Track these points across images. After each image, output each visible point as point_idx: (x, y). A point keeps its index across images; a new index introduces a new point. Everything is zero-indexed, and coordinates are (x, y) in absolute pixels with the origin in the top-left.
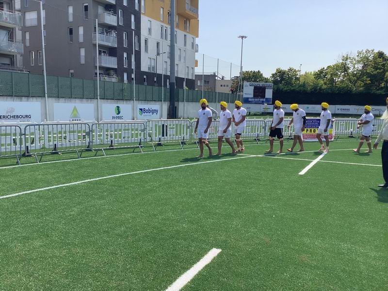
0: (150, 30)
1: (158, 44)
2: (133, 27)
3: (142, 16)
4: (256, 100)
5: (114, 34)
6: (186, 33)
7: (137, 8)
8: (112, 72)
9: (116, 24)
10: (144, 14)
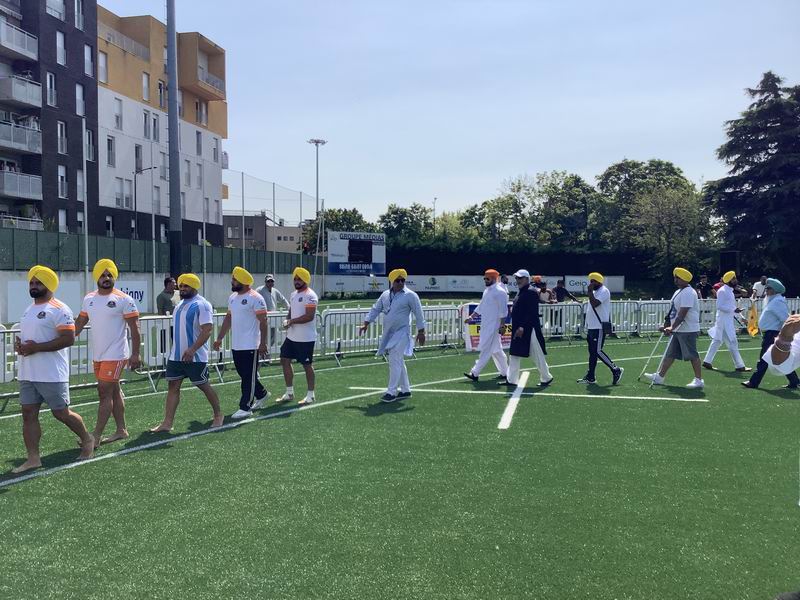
0: (119, 119)
1: (138, 148)
2: (80, 111)
3: (101, 90)
4: (354, 267)
5: (34, 125)
6: (200, 129)
7: (88, 71)
8: (30, 209)
9: (39, 104)
10: (105, 85)
